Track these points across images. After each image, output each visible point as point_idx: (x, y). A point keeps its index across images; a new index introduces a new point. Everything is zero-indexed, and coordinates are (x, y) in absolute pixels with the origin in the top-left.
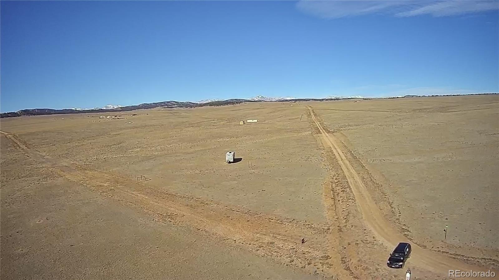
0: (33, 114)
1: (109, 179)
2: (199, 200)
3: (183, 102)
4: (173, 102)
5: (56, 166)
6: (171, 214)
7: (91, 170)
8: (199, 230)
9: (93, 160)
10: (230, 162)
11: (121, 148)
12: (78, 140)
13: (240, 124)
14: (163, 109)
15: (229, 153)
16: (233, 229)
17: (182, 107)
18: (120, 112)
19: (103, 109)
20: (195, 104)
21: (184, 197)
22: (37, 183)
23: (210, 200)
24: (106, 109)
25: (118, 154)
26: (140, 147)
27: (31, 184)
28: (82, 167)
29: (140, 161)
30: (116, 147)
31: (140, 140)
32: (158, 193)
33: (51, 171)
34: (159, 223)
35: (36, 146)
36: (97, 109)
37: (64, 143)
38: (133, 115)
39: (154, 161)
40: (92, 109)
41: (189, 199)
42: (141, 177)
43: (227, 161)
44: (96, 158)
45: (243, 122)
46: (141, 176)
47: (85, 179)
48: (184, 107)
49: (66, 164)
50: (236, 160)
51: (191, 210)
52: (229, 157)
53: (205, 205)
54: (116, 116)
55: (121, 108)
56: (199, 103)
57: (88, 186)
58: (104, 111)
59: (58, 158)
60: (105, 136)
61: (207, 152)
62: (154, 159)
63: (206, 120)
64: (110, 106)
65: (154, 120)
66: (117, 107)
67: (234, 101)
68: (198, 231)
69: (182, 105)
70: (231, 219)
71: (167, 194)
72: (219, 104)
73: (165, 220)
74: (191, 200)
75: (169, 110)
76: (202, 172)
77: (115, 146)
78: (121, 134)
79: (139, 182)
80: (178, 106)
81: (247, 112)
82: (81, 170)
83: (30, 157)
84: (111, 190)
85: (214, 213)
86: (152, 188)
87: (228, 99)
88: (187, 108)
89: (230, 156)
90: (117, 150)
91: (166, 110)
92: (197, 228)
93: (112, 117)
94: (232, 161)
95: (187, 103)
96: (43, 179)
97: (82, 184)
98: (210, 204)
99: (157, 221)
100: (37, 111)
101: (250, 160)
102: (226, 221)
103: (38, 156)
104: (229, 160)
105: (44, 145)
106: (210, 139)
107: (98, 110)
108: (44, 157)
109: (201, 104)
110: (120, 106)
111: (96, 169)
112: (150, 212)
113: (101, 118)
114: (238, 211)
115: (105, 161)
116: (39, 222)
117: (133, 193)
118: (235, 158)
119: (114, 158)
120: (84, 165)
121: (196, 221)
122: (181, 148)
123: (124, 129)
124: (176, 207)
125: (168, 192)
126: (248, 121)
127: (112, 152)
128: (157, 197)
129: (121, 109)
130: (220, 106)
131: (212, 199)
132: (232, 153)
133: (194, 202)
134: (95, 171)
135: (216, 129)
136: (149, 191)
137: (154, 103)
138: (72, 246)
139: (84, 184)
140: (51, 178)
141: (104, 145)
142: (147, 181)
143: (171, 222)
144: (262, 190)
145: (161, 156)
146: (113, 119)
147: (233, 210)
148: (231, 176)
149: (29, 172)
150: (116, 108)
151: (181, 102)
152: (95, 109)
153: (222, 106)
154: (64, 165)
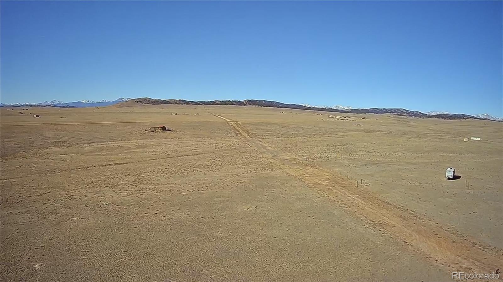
0: (260, 105)
1: (328, 179)
2: (413, 212)
3: (413, 112)
4: (403, 110)
5: (276, 158)
6: (383, 222)
7: (312, 167)
8: (407, 243)
9: (316, 158)
10: (449, 179)
11: (346, 149)
12: (304, 136)
13: (465, 140)
14: (392, 116)
15: (450, 168)
16: (438, 248)
17: (411, 116)
18: (350, 114)
19: (333, 108)
20: (424, 114)
21: (399, 207)
22: (254, 171)
23: (423, 214)
24: (336, 109)
25: (342, 154)
26: (365, 151)
27: (247, 171)
28: (304, 163)
29: (363, 165)
30: (342, 148)
31: (365, 144)
32: (375, 199)
33: (271, 162)
34: (369, 230)
35: (259, 136)
36: (326, 108)
37: (289, 137)
38: (363, 118)
39: (377, 166)
40: (322, 107)
41: (404, 210)
42: (362, 181)
43: (446, 177)
44: (320, 156)
45: (467, 139)
46: (362, 179)
47: (304, 175)
48: (413, 116)
49: (288, 158)
50: (455, 178)
51: (403, 222)
52: (450, 174)
53: (417, 219)
54: (345, 117)
55: (351, 109)
56: (427, 114)
57: (306, 182)
58: (334, 110)
59: (281, 151)
60: (332, 135)
61: (429, 165)
62: (377, 165)
63: (433, 132)
64: (340, 106)
65: (383, 125)
66: (348, 108)
67: (461, 116)
68: (405, 244)
69: (411, 114)
70: (439, 238)
71: (384, 202)
72: (447, 118)
73: (376, 227)
74: (405, 212)
75: (398, 118)
76: (421, 184)
77: (340, 147)
78: (348, 135)
79: (358, 185)
80: (408, 115)
81: (473, 129)
82: (302, 165)
83: (251, 146)
84: (329, 189)
85: (424, 228)
86: (370, 194)
87: (456, 114)
88: (416, 117)
89: (451, 172)
90: (342, 151)
91: (395, 117)
92: (405, 241)
93: (341, 118)
94: (451, 177)
95: (416, 112)
96: (261, 169)
97: (301, 179)
98: (422, 219)
99: (368, 227)
100: (264, 103)
101: (468, 179)
102: (433, 238)
103: (259, 146)
104: (449, 176)
105: (268, 137)
106: (434, 152)
107: (328, 109)
108: (266, 148)
109: (430, 115)
110: (351, 108)
111: (317, 167)
112: (363, 217)
113: (330, 117)
114: (447, 230)
115: (328, 160)
116: (247, 209)
117: (350, 195)
118: (455, 175)
119: (338, 158)
120: (307, 161)
121: (404, 234)
122: (406, 157)
123: (352, 130)
124: (388, 217)
125: (385, 200)
126: (472, 138)
127: (337, 153)
128: (373, 203)
129: (351, 111)
130: (448, 119)
131: (426, 213)
132: (453, 170)
133: (408, 214)
134: (316, 169)
135: (442, 143)
136: (367, 196)
137: (384, 109)
138: (276, 238)
139: (303, 180)
140: (270, 169)
141: (330, 144)
142: (366, 185)
143: (381, 230)
144: (474, 213)
145: (383, 163)
146: (342, 120)
147: (443, 228)
148: (448, 192)
149: (247, 160)
150: (346, 109)
151: (411, 111)
152: (325, 108)
153: (449, 120)
154: (286, 158)
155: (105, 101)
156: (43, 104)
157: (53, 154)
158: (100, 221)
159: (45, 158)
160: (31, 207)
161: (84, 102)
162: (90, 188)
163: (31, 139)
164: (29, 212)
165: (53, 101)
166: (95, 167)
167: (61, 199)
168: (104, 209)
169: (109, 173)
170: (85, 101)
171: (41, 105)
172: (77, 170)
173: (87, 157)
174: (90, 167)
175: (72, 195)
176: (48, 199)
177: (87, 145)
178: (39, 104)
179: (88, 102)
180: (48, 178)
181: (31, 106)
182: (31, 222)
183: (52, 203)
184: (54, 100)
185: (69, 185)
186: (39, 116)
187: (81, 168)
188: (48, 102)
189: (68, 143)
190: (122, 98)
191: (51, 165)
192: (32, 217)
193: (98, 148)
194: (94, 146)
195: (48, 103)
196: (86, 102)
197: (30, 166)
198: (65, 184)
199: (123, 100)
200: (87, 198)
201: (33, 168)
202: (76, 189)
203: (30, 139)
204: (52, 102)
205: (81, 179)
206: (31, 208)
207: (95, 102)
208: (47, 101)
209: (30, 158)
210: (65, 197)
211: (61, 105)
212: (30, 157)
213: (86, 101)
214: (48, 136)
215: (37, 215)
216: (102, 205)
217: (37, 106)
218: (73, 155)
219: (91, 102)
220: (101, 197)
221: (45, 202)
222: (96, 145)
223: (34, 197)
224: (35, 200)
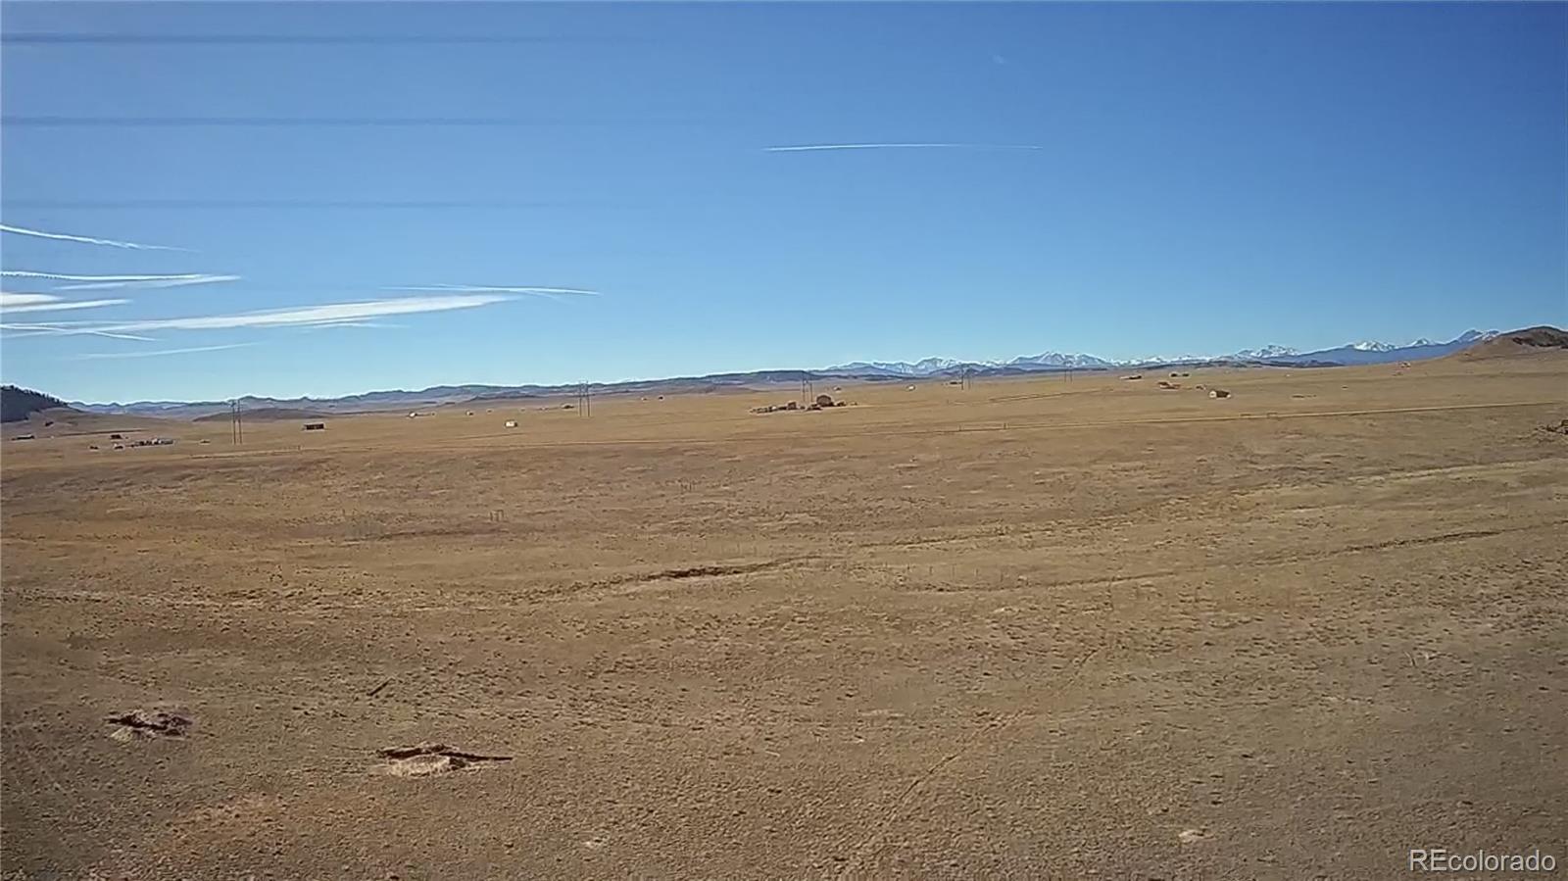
155: (1425, 343)
156: (1236, 359)
157: (1275, 505)
158: (1405, 709)
159: (1251, 518)
160: (1197, 661)
161: (1361, 347)
162: (1384, 608)
163: (1203, 463)
164: (1189, 676)
165: (1267, 348)
166: (1402, 543)
167: (1295, 640)
168: (1423, 672)
169: (1444, 562)
170: (1365, 344)
171: (1230, 360)
172: (1349, 553)
173: (1383, 514)
174: (1389, 543)
175: (1330, 627)
176: (1255, 639)
177: (1378, 478)
178: (1223, 359)
179: (1375, 346)
180: (1257, 576)
181: (1199, 365)
182: (1191, 704)
183: (1267, 651)
184: (1270, 347)
185: (1322, 597)
186: (1227, 394)
187: (1362, 546)
188: (1251, 352)
189: (1322, 474)
190: (1473, 331)
191: (1269, 537)
192: (1195, 690)
193: (1413, 486)
194: (1403, 480)
195: (1252, 354)
196: (1369, 348)
197: (1201, 541)
198: (1309, 594)
199: (1477, 337)
200: (1376, 637)
201: (1209, 547)
202: (1344, 609)
203: (1200, 461)
204: (1263, 350)
205: (1360, 580)
206: (1197, 664)
207: (1397, 348)
208: (1249, 350)
209: (1201, 517)
210: (1309, 633)
211: (1293, 361)
212: (1202, 514)
213: (1368, 345)
214: (1260, 452)
215: (1214, 685)
216: (1419, 659)
217: (1216, 364)
218: (1337, 509)
219: (1383, 347)
220: (1419, 637)
221: (1243, 648)
222: (1407, 477)
223: (1209, 632)
224: (1211, 642)
